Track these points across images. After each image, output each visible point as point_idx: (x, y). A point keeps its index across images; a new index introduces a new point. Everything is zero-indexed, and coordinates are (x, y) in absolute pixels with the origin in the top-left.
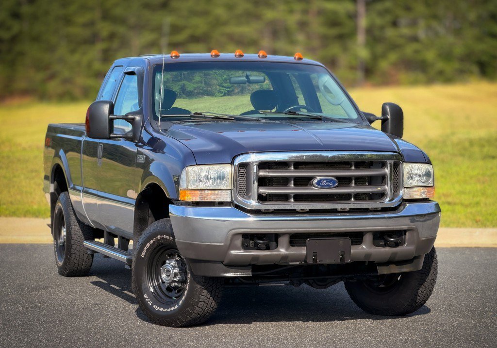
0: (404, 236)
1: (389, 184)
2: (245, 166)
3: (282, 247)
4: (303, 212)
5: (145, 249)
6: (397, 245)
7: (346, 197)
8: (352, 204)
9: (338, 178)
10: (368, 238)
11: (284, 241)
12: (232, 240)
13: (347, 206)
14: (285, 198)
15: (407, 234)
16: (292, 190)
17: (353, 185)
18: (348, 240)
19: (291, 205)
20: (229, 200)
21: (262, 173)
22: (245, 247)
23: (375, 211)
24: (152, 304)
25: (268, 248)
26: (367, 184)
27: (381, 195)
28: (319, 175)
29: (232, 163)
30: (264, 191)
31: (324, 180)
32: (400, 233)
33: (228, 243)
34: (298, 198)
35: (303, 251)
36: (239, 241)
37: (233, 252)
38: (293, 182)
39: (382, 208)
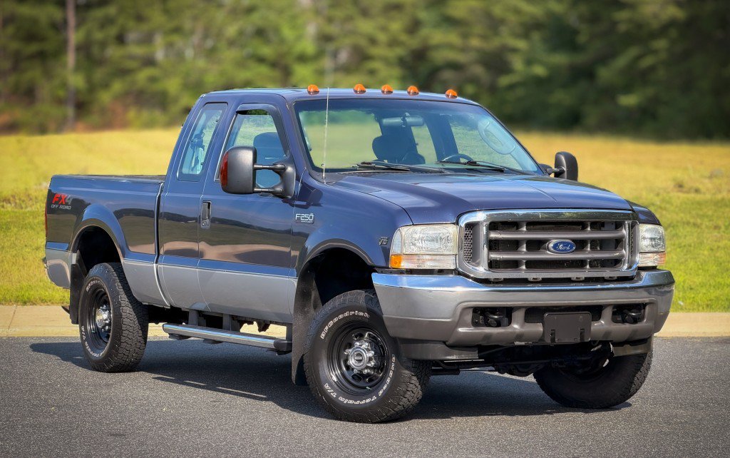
0: (642, 311)
1: (627, 249)
2: (471, 226)
3: (517, 323)
4: (535, 282)
5: (327, 328)
6: (635, 320)
7: (580, 264)
8: (587, 272)
9: (574, 240)
10: (607, 313)
11: (518, 316)
12: (461, 314)
13: (582, 274)
14: (515, 264)
15: (647, 308)
16: (524, 255)
17: (589, 249)
18: (588, 315)
20: (453, 267)
21: (493, 235)
22: (475, 324)
23: (611, 280)
24: (337, 397)
25: (499, 324)
26: (599, 248)
27: (616, 262)
28: (554, 238)
29: (457, 223)
30: (494, 256)
31: (560, 243)
32: (640, 307)
33: (457, 319)
34: (531, 265)
35: (538, 328)
36: (469, 317)
37: (461, 330)
38: (525, 245)
39: (618, 277)
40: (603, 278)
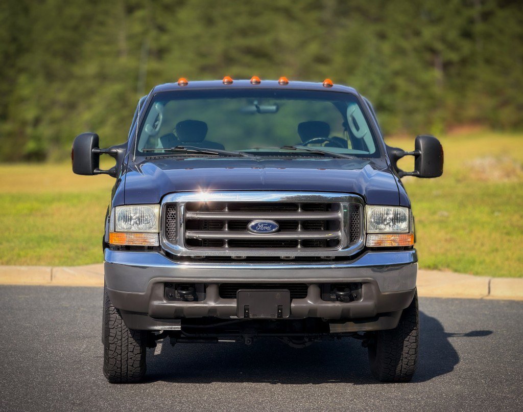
0: (360, 290)
1: (343, 230)
2: (172, 206)
3: (210, 300)
4: (239, 260)
6: (352, 299)
7: (292, 244)
8: (299, 252)
9: (277, 221)
10: (314, 291)
11: (212, 291)
12: (153, 289)
14: (218, 243)
15: (363, 286)
16: (226, 235)
17: (300, 230)
18: (286, 293)
19: (226, 252)
20: (157, 245)
21: (189, 215)
22: (171, 298)
23: (327, 260)
25: (196, 300)
26: (323, 229)
27: (335, 242)
28: (257, 219)
29: (160, 203)
30: (191, 234)
31: (260, 224)
32: (356, 285)
33: (149, 292)
34: (234, 243)
35: (233, 304)
36: (160, 291)
37: (156, 303)
38: (227, 225)
39: (336, 257)
40: (320, 257)
